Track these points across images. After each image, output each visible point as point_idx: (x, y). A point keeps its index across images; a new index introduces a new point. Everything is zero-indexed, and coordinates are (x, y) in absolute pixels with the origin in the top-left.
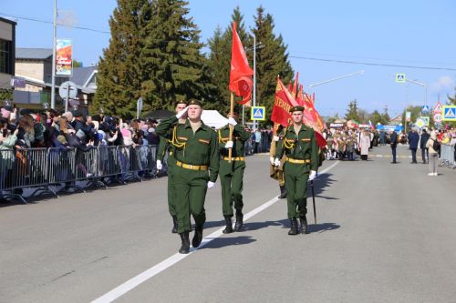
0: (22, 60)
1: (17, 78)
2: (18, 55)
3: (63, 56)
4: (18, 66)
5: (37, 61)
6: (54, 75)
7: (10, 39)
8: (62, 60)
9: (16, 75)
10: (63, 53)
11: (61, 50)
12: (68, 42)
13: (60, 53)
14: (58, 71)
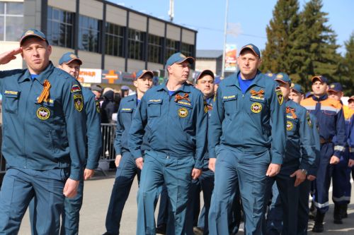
0: (201, 59)
1: (196, 72)
2: (198, 55)
3: (231, 57)
4: (198, 63)
5: (211, 59)
6: (223, 71)
7: (192, 43)
8: (230, 60)
9: (196, 70)
10: (230, 54)
11: (229, 52)
13: (228, 55)
14: (227, 68)
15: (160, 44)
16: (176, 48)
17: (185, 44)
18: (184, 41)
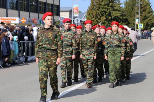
0: (62, 11)
1: (61, 17)
2: (61, 10)
3: (76, 10)
4: (61, 13)
5: (67, 11)
6: (73, 16)
7: (59, 5)
8: (75, 11)
9: (61, 16)
10: (76, 9)
11: (75, 8)
12: (77, 5)
13: (75, 9)
14: (74, 15)
15: (44, 6)
16: (51, 7)
17: (55, 5)
18: (54, 4)
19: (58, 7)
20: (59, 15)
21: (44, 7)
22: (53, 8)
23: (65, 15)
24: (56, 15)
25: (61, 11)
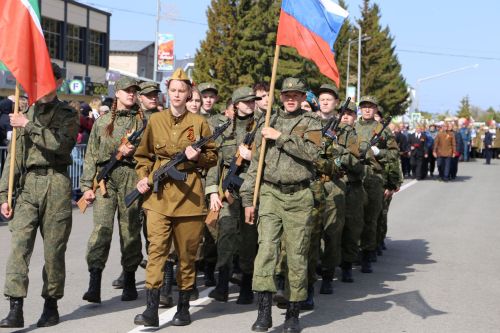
0: (115, 53)
1: (111, 72)
2: (112, 47)
3: (166, 51)
4: (112, 59)
5: (131, 53)
6: (155, 70)
7: (105, 31)
8: (164, 55)
9: (110, 68)
10: (165, 47)
11: (163, 45)
12: (170, 37)
13: (162, 48)
14: (160, 66)
15: (58, 32)
16: (81, 37)
17: (93, 32)
18: (92, 27)
19: (104, 37)
20: (104, 64)
21: (58, 37)
22: (85, 42)
23: (124, 66)
24: (96, 65)
25: (111, 52)
